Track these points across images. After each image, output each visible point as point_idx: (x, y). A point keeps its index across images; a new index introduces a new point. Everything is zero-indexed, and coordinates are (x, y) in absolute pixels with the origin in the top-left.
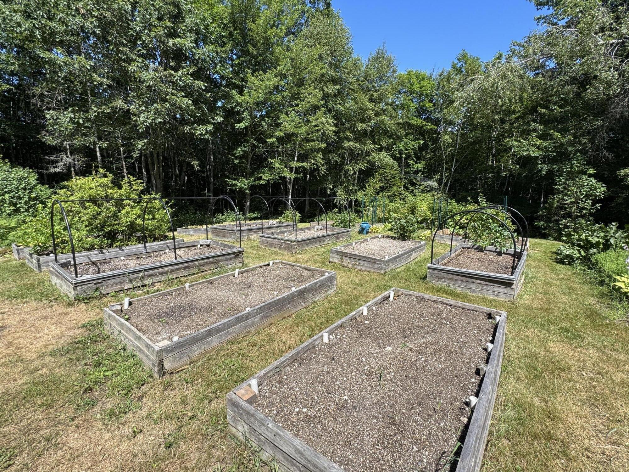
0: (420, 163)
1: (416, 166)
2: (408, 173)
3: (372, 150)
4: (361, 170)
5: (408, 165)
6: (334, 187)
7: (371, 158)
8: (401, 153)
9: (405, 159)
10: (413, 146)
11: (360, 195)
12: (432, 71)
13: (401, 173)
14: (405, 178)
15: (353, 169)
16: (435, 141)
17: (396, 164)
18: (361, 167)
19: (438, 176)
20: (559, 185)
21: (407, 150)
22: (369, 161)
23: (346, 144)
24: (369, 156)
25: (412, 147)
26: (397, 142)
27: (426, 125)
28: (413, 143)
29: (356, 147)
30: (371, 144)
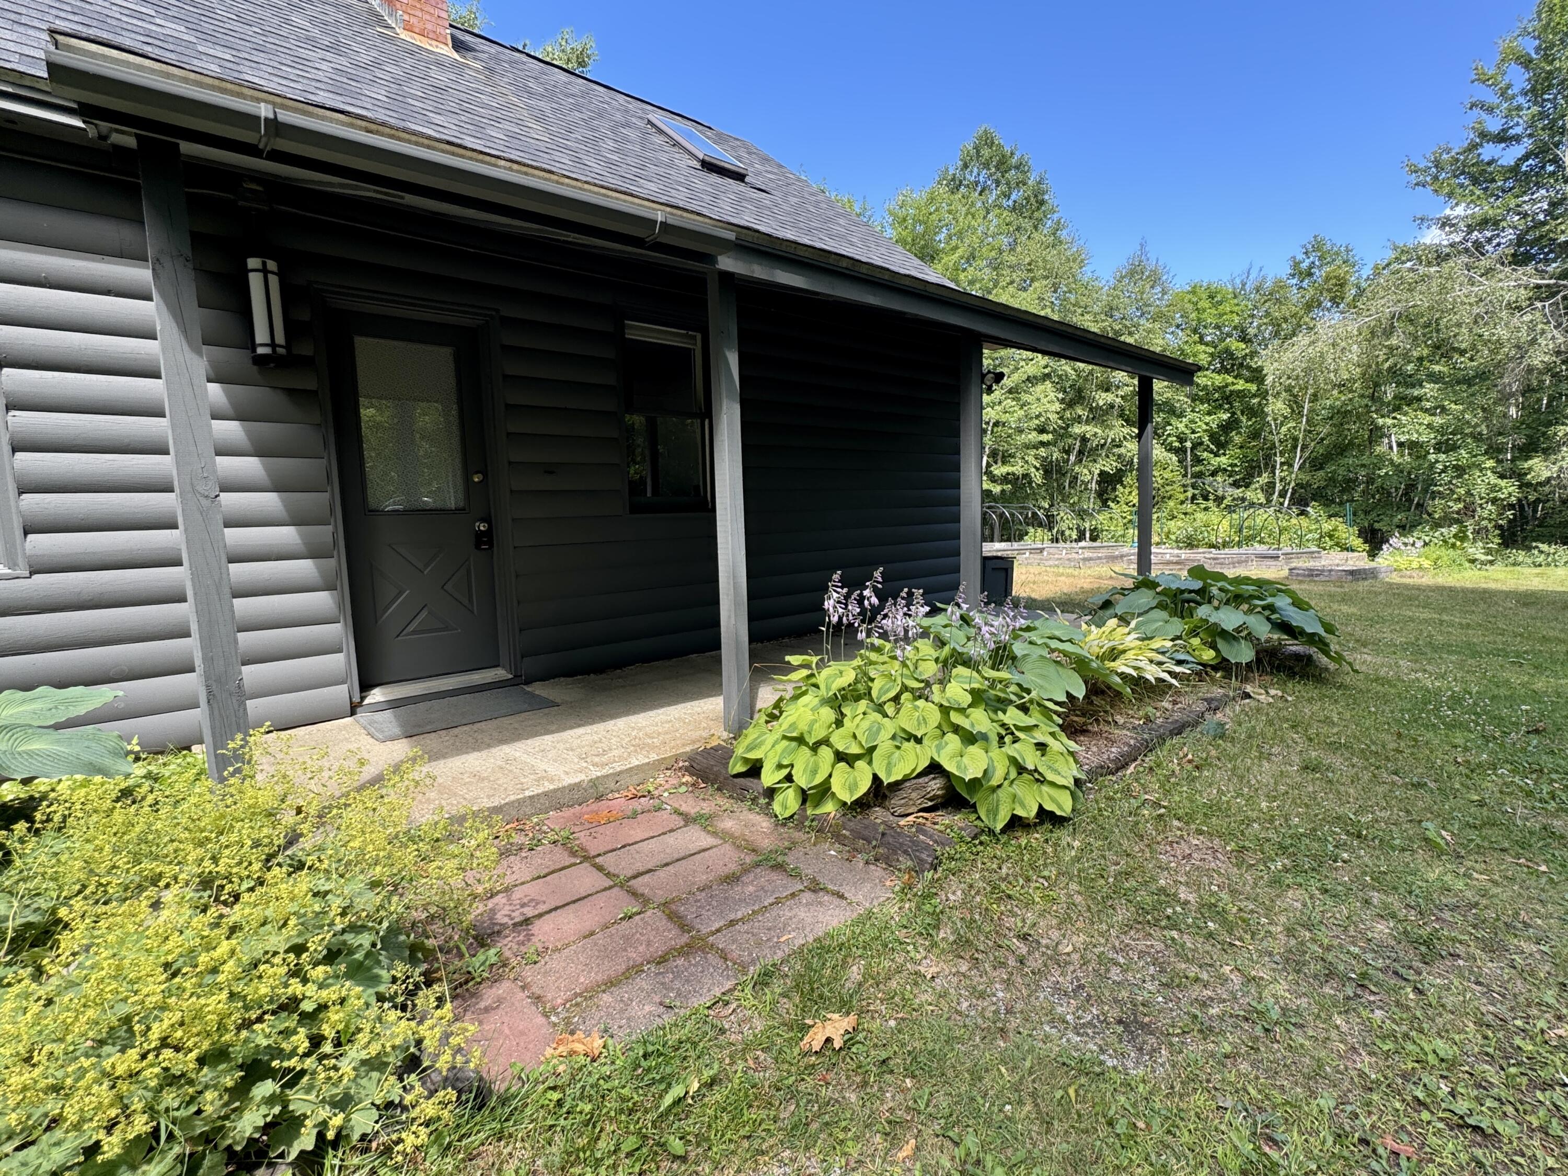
0: (1224, 454)
1: (1216, 461)
2: (1199, 475)
3: (1125, 438)
4: (1102, 474)
5: (1198, 461)
6: (1051, 506)
7: (1122, 450)
8: (1181, 440)
9: (1192, 449)
10: (1207, 424)
11: (1102, 518)
12: (1244, 276)
13: (1185, 476)
14: (1194, 486)
15: (1088, 473)
16: (1256, 413)
17: (1175, 458)
18: (1106, 469)
19: (1264, 479)
20: (1441, 485)
21: (1193, 432)
22: (1119, 456)
23: (1077, 429)
24: (1119, 446)
25: (1205, 427)
26: (1174, 421)
27: (1233, 384)
28: (1208, 419)
29: (1095, 435)
30: (1123, 426)
